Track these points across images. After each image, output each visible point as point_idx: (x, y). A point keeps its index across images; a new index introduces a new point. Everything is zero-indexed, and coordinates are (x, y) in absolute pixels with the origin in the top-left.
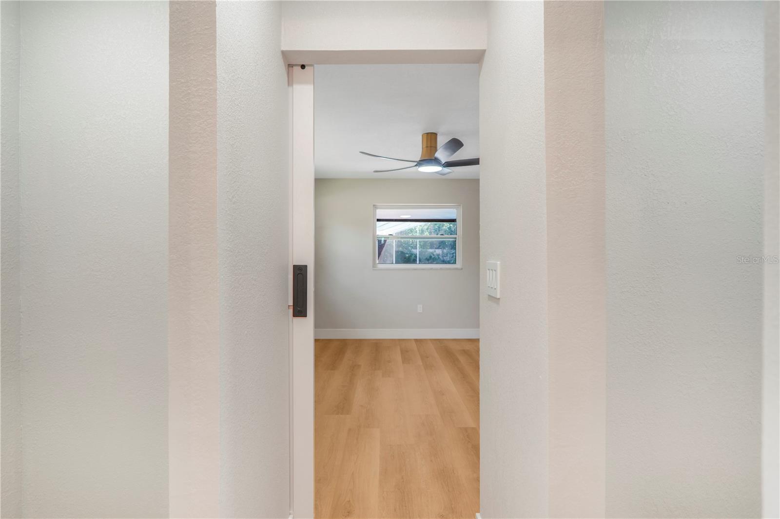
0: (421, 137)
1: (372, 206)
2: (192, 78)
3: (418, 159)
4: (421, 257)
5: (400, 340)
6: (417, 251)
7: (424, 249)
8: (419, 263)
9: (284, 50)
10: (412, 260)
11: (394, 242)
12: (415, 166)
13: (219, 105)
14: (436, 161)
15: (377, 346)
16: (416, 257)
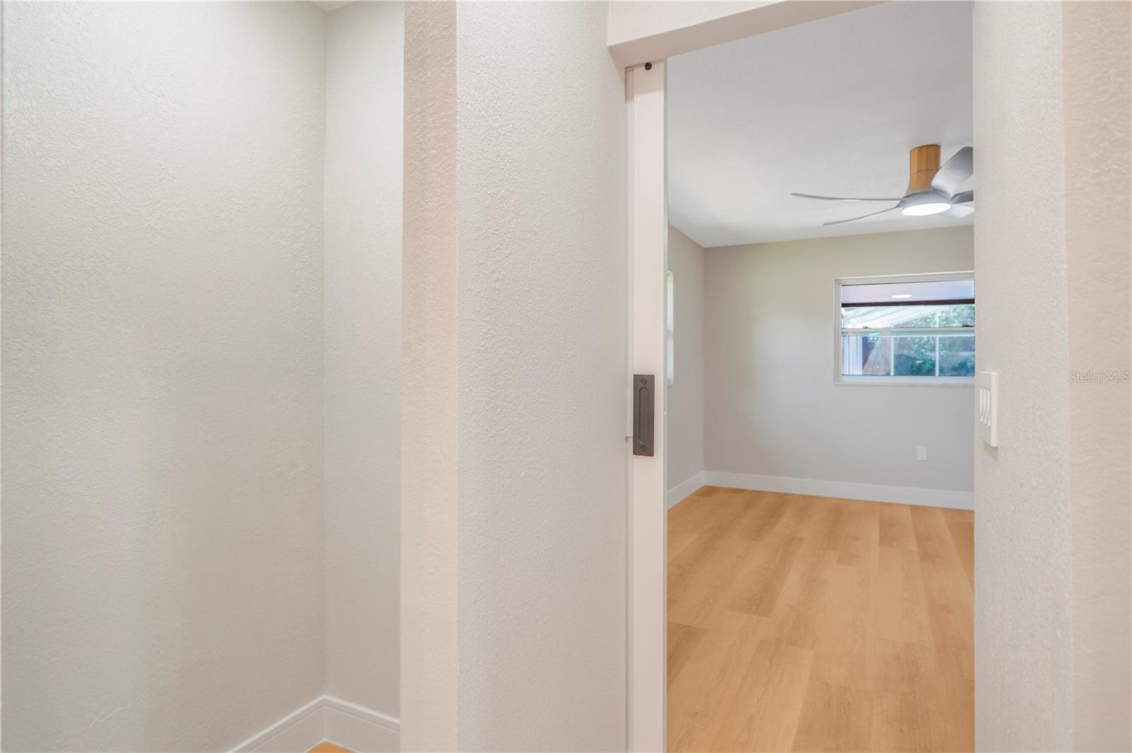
0: (908, 155)
1: (834, 282)
2: (428, 104)
3: (903, 194)
4: (945, 366)
5: (881, 504)
6: (936, 356)
7: (951, 351)
8: (940, 375)
9: (612, 44)
10: (924, 371)
11: (892, 340)
12: (898, 206)
13: (460, 136)
14: (937, 193)
15: (839, 510)
16: (933, 365)
